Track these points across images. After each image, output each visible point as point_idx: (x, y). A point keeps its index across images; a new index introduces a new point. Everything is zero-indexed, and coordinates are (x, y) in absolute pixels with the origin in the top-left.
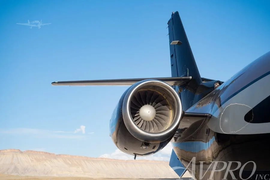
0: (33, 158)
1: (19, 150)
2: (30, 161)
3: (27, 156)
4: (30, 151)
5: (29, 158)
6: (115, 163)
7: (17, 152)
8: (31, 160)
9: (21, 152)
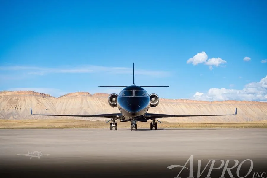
0: (103, 102)
1: (88, 93)
2: (101, 105)
3: (97, 99)
4: (101, 93)
5: (100, 102)
6: (198, 105)
7: (86, 95)
8: (102, 103)
9: (91, 95)
